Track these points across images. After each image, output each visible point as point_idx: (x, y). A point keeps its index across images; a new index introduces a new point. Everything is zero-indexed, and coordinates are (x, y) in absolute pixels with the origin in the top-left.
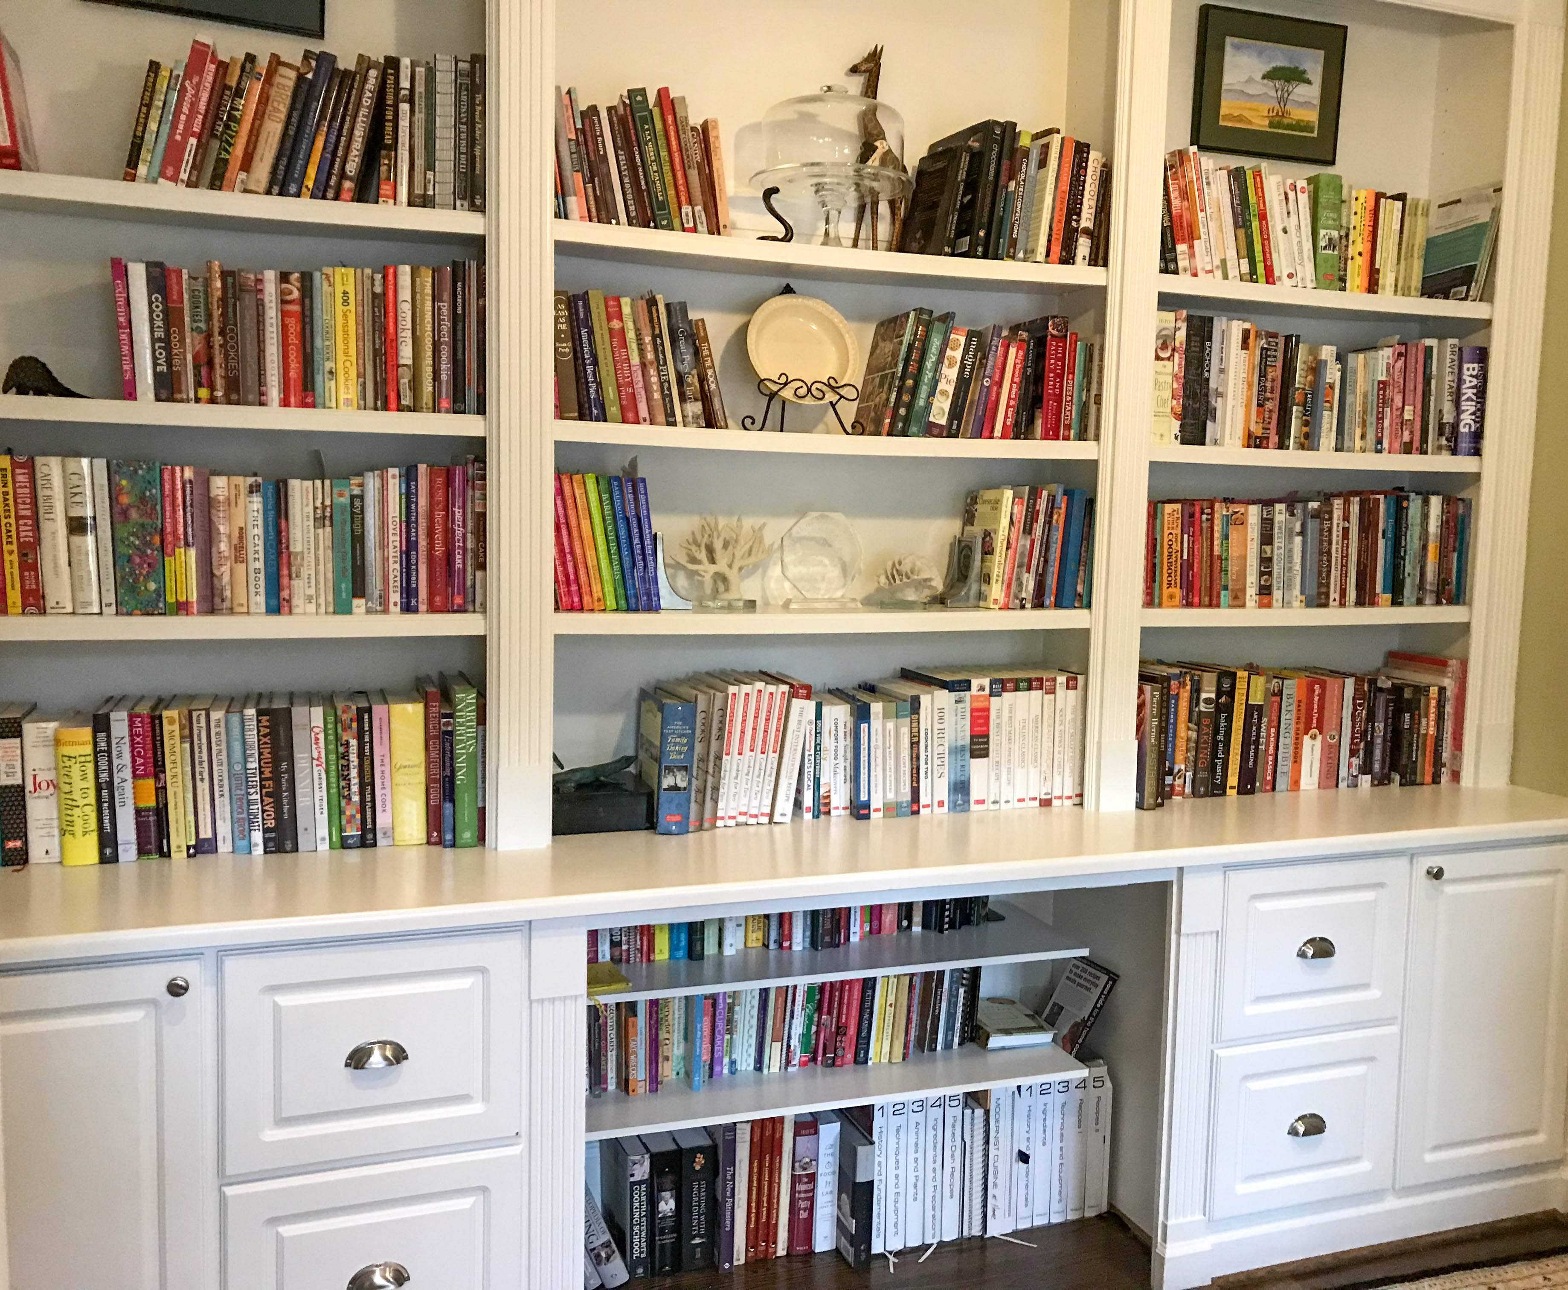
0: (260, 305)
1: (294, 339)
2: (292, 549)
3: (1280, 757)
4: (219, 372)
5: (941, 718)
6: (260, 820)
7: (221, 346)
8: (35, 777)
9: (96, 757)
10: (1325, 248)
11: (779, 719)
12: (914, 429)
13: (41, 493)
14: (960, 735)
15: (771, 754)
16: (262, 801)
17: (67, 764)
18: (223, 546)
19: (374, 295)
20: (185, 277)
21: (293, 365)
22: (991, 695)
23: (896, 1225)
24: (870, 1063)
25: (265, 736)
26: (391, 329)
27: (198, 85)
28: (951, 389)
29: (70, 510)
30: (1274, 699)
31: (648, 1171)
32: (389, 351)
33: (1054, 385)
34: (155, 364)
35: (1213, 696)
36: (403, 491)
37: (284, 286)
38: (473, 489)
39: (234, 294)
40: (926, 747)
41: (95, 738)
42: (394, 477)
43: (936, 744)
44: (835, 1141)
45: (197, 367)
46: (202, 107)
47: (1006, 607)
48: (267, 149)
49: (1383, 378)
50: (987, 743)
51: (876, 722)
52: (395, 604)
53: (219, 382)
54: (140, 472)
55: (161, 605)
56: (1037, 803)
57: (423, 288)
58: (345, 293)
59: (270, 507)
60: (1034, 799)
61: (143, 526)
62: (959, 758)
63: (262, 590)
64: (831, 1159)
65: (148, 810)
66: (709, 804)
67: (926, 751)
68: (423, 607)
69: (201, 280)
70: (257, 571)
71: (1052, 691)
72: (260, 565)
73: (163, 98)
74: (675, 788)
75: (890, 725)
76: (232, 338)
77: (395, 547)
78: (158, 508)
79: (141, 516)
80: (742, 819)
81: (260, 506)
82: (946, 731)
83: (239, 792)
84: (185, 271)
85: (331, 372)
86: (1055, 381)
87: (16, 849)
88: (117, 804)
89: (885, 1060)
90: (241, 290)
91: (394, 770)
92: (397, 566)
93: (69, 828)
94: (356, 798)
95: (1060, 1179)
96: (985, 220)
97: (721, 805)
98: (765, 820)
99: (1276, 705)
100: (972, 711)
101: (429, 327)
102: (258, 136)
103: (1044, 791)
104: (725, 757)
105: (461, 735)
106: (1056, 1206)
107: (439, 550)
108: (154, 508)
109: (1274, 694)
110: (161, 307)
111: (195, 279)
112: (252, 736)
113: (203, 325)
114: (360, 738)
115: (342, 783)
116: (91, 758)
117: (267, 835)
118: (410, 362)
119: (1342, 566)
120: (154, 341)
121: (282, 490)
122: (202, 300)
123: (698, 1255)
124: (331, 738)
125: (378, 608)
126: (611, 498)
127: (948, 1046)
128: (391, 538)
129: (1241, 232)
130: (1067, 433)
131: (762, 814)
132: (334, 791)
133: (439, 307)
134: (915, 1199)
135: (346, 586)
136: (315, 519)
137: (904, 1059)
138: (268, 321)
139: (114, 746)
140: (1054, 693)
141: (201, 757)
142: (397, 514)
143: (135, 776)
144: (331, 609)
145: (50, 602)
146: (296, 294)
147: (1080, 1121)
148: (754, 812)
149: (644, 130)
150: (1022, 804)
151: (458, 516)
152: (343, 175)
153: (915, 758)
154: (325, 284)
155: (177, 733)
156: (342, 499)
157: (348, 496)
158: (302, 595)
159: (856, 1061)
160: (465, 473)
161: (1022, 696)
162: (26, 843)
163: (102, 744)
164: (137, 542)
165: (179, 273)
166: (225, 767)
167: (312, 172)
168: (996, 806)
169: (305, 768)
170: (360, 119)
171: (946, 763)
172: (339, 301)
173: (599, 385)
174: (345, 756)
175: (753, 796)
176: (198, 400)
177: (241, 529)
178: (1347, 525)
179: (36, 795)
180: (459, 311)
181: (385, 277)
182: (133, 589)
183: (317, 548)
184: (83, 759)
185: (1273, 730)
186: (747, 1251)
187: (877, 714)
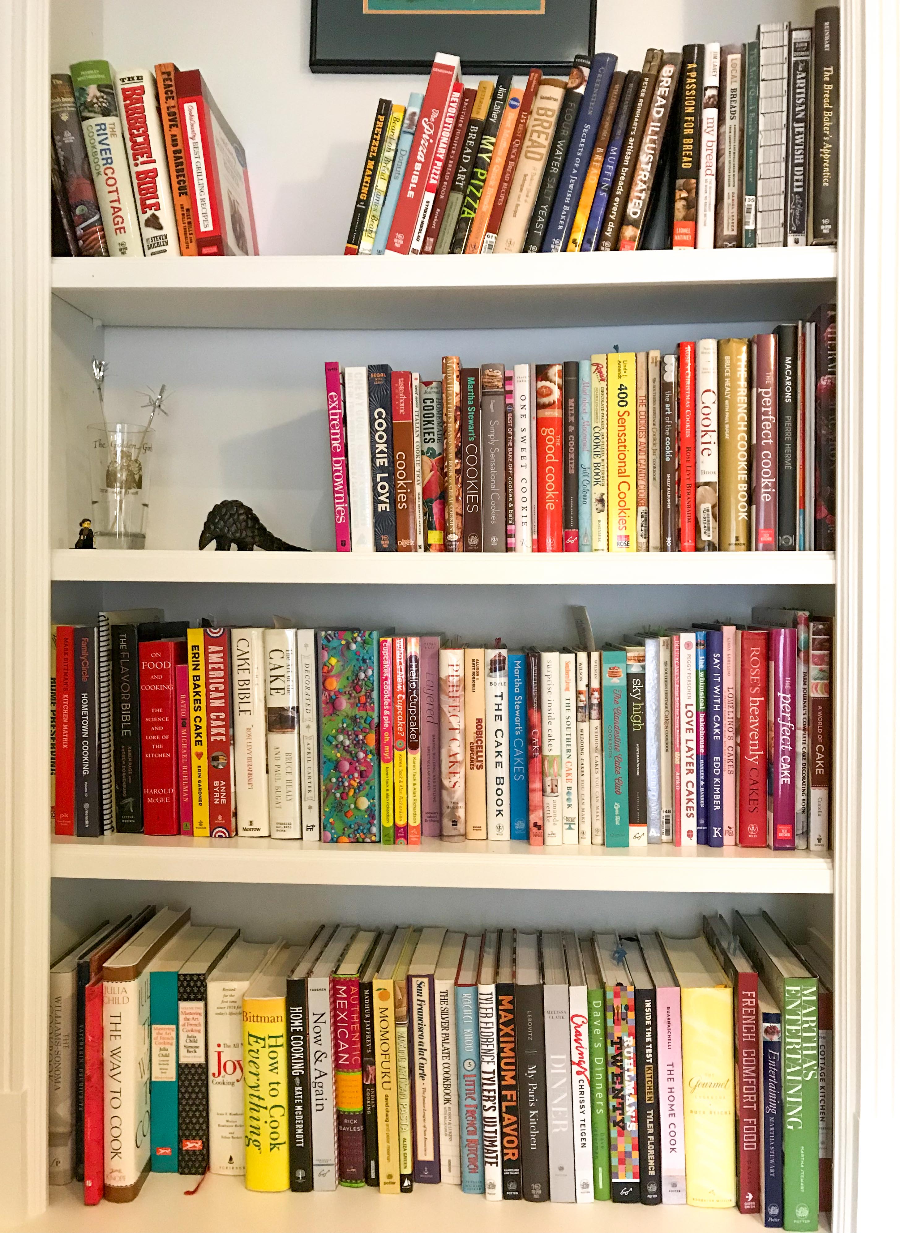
0: (509, 412)
1: (552, 457)
2: (546, 752)
4: (454, 507)
6: (499, 1148)
7: (458, 472)
8: (219, 1054)
9: (289, 1041)
13: (238, 676)
16: (501, 1119)
17: (255, 1046)
18: (456, 747)
19: (664, 387)
20: (416, 383)
21: (550, 493)
25: (506, 1024)
26: (688, 433)
27: (437, 122)
29: (270, 698)
32: (685, 465)
34: (376, 502)
36: (701, 666)
37: (541, 384)
38: (807, 662)
39: (476, 400)
41: (288, 1013)
42: (688, 645)
45: (427, 503)
46: (442, 151)
48: (523, 195)
52: (690, 834)
53: (454, 523)
54: (354, 647)
55: (374, 830)
57: (734, 367)
58: (622, 388)
59: (517, 690)
61: (354, 719)
63: (506, 808)
65: (350, 1116)
68: (729, 840)
69: (434, 384)
70: (499, 780)
72: (504, 772)
73: (393, 147)
76: (472, 460)
77: (690, 749)
78: (375, 695)
79: (352, 706)
81: (504, 690)
83: (470, 1102)
84: (415, 375)
85: (601, 501)
87: (194, 1151)
88: (314, 1108)
90: (484, 394)
91: (687, 1090)
92: (693, 777)
93: (255, 1137)
94: (632, 1127)
101: (742, 426)
102: (510, 182)
105: (794, 1051)
107: (754, 756)
108: (369, 696)
110: (385, 425)
111: (427, 384)
112: (490, 1025)
113: (435, 446)
114: (638, 1034)
115: (613, 1102)
116: (282, 1041)
117: (508, 1172)
118: (714, 478)
120: (375, 470)
121: (534, 668)
122: (435, 411)
124: (598, 1032)
125: (665, 838)
128: (685, 736)
132: (601, 1111)
133: (759, 395)
135: (620, 807)
136: (578, 708)
138: (519, 435)
139: (312, 1025)
141: (421, 1044)
142: (693, 701)
143: (338, 1067)
144: (599, 840)
145: (243, 822)
146: (556, 394)
151: (785, 704)
152: (623, 220)
154: (595, 377)
155: (391, 1013)
156: (615, 680)
157: (623, 676)
158: (559, 817)
160: (794, 639)
162: (206, 1145)
163: (297, 1023)
164: (347, 743)
165: (407, 376)
166: (453, 1061)
167: (581, 220)
169: (562, 1075)
170: (647, 139)
172: (614, 399)
174: (617, 1060)
176: (427, 547)
177: (479, 721)
179: (220, 1079)
180: (788, 399)
181: (678, 360)
182: (339, 807)
183: (579, 751)
184: (272, 1042)
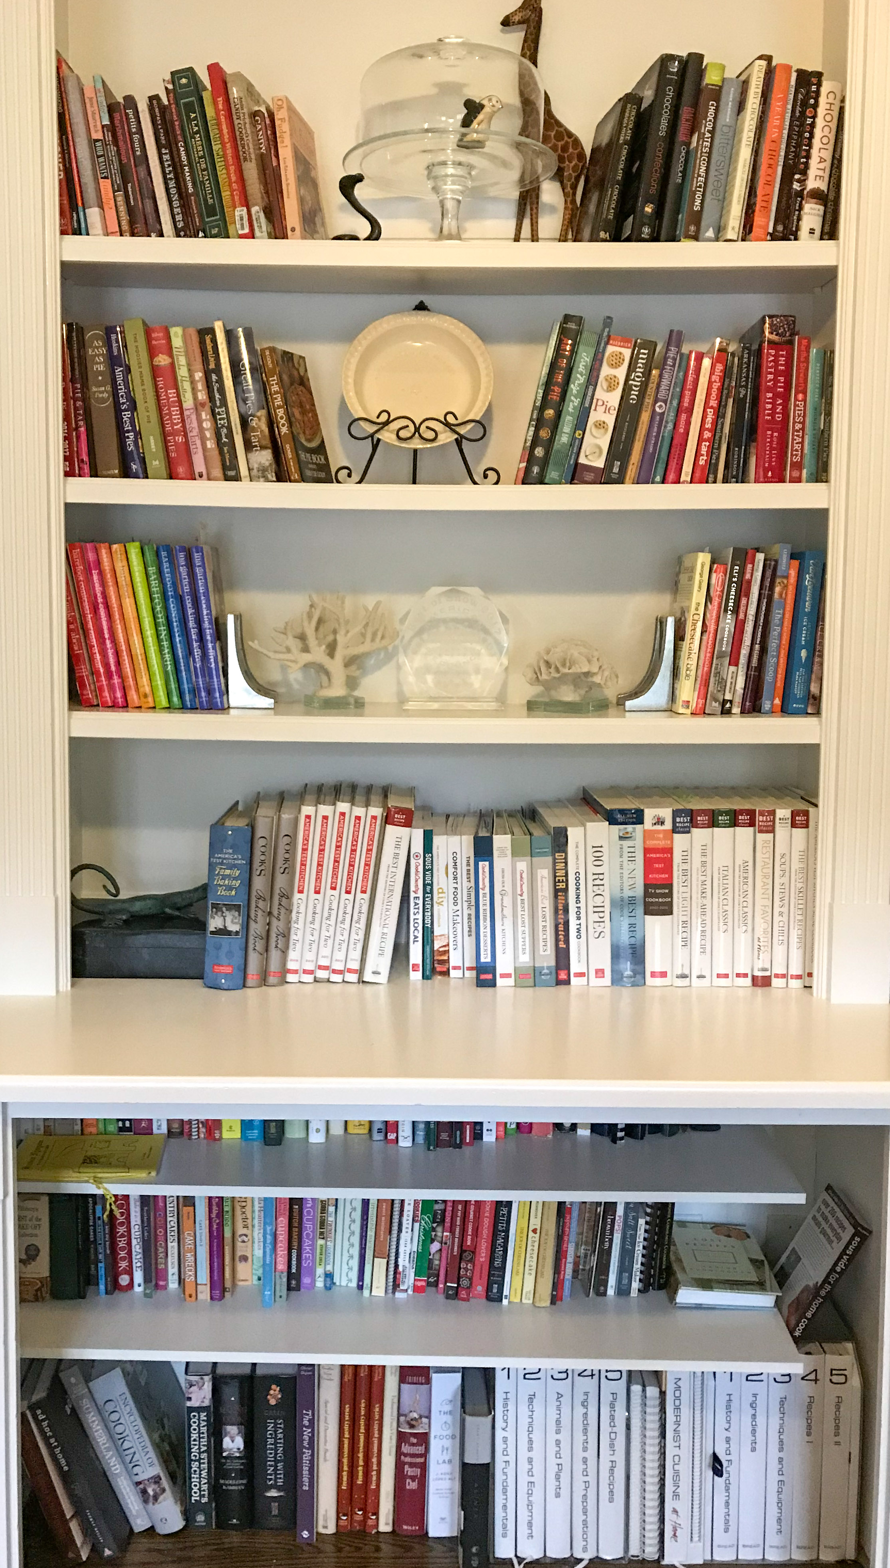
5: (598, 859)
11: (369, 850)
12: (552, 474)
14: (627, 883)
15: (359, 895)
22: (675, 830)
23: (530, 1524)
24: (505, 1302)
28: (610, 420)
31: (209, 1395)
33: (773, 409)
40: (578, 897)
43: (591, 894)
44: (455, 1397)
47: (702, 712)
50: (670, 894)
51: (503, 859)
56: (748, 981)
60: (746, 975)
62: (626, 912)
64: (448, 1418)
66: (275, 955)
67: (578, 900)
71: (771, 829)
74: (223, 932)
75: (522, 865)
80: (322, 974)
82: (606, 877)
86: (774, 404)
89: (527, 1301)
95: (780, 1502)
96: (654, 190)
97: (292, 955)
98: (353, 978)
100: (647, 851)
103: (759, 964)
104: (297, 896)
106: (773, 1539)
123: (275, 1512)
126: (160, 572)
127: (623, 1291)
130: (796, 474)
131: (350, 971)
134: (558, 1495)
137: (553, 1302)
140: (773, 831)
147: (809, 1427)
148: (339, 966)
149: (190, 120)
150: (723, 982)
153: (561, 910)
159: (488, 1298)
161: (722, 834)
168: (685, 982)
171: (607, 918)
173: (138, 434)
175: (337, 946)
186: (338, 1518)
187: (502, 850)
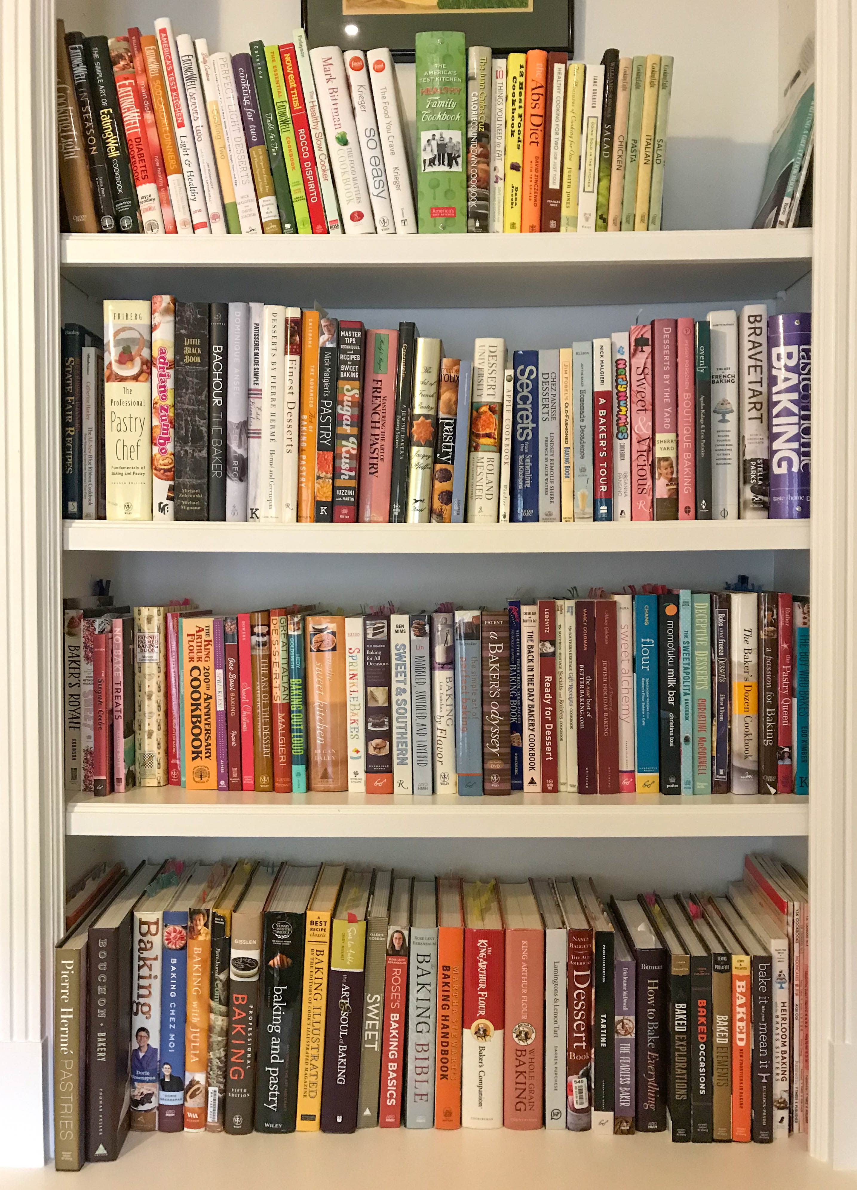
3: (410, 1067)
10: (432, 162)
30: (392, 960)
35: (254, 955)
49: (607, 387)
99: (397, 973)
109: (393, 952)
119: (544, 721)
129: (258, 152)
178: (549, 648)
185: (395, 1017)
